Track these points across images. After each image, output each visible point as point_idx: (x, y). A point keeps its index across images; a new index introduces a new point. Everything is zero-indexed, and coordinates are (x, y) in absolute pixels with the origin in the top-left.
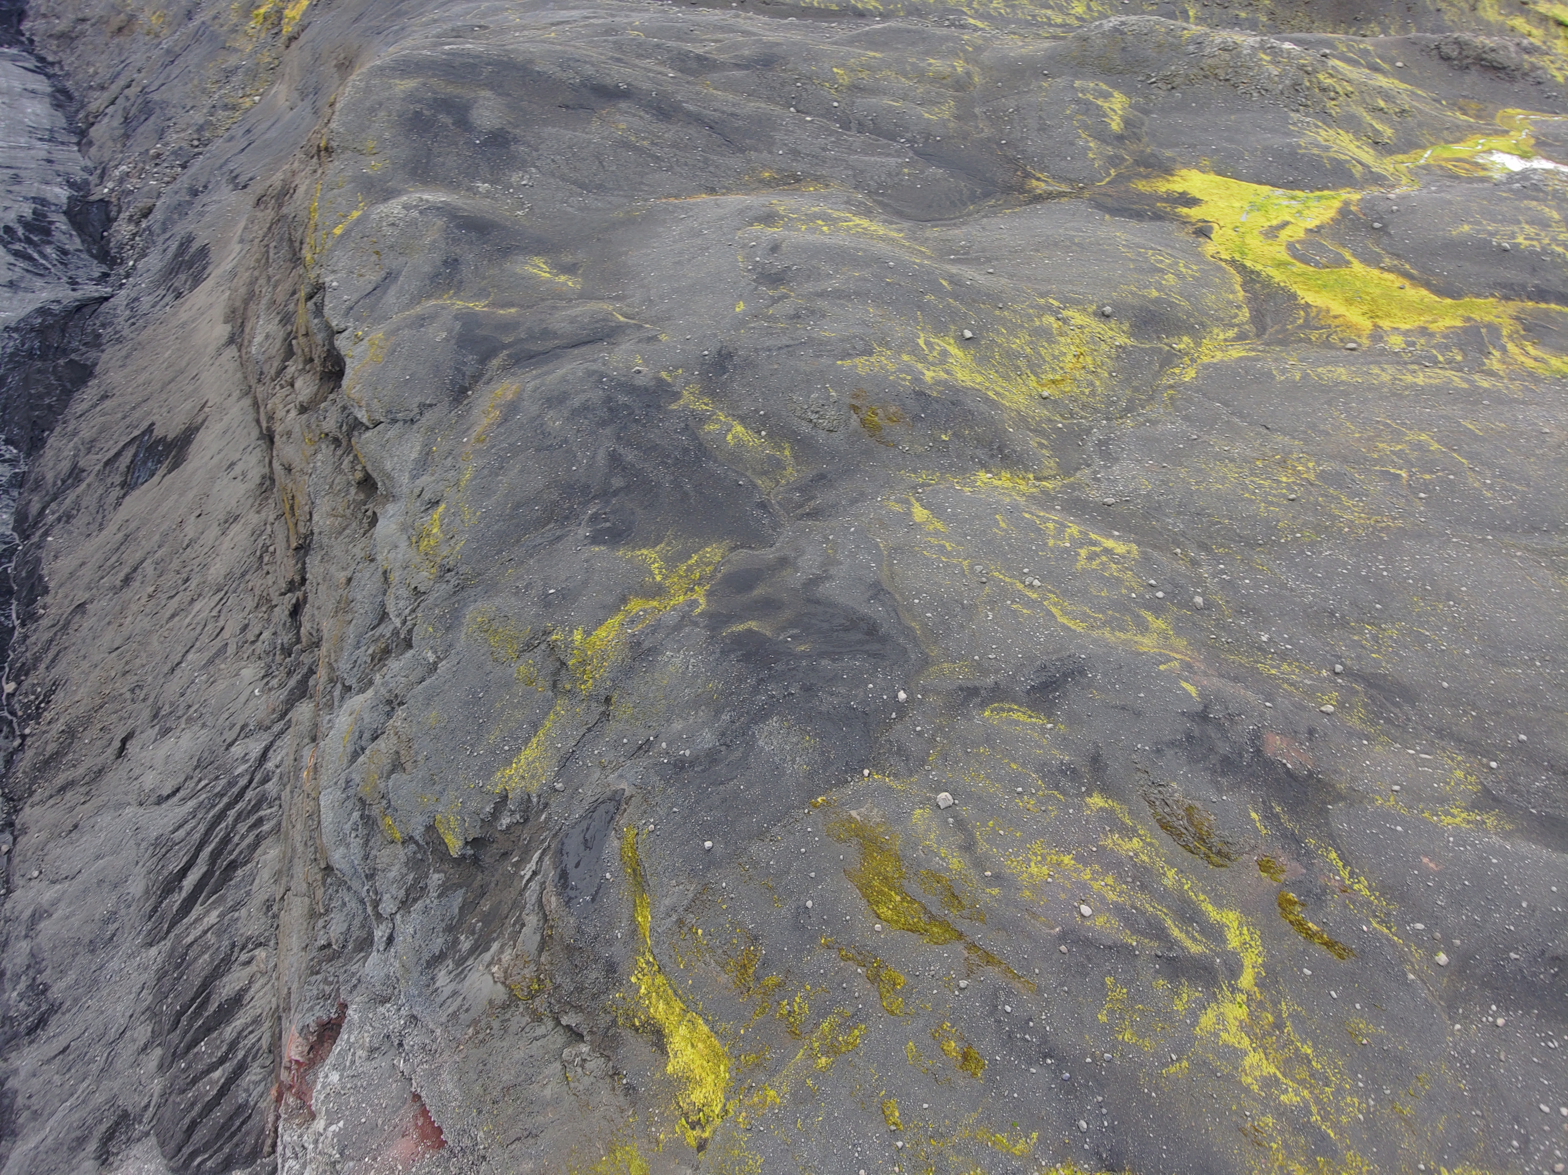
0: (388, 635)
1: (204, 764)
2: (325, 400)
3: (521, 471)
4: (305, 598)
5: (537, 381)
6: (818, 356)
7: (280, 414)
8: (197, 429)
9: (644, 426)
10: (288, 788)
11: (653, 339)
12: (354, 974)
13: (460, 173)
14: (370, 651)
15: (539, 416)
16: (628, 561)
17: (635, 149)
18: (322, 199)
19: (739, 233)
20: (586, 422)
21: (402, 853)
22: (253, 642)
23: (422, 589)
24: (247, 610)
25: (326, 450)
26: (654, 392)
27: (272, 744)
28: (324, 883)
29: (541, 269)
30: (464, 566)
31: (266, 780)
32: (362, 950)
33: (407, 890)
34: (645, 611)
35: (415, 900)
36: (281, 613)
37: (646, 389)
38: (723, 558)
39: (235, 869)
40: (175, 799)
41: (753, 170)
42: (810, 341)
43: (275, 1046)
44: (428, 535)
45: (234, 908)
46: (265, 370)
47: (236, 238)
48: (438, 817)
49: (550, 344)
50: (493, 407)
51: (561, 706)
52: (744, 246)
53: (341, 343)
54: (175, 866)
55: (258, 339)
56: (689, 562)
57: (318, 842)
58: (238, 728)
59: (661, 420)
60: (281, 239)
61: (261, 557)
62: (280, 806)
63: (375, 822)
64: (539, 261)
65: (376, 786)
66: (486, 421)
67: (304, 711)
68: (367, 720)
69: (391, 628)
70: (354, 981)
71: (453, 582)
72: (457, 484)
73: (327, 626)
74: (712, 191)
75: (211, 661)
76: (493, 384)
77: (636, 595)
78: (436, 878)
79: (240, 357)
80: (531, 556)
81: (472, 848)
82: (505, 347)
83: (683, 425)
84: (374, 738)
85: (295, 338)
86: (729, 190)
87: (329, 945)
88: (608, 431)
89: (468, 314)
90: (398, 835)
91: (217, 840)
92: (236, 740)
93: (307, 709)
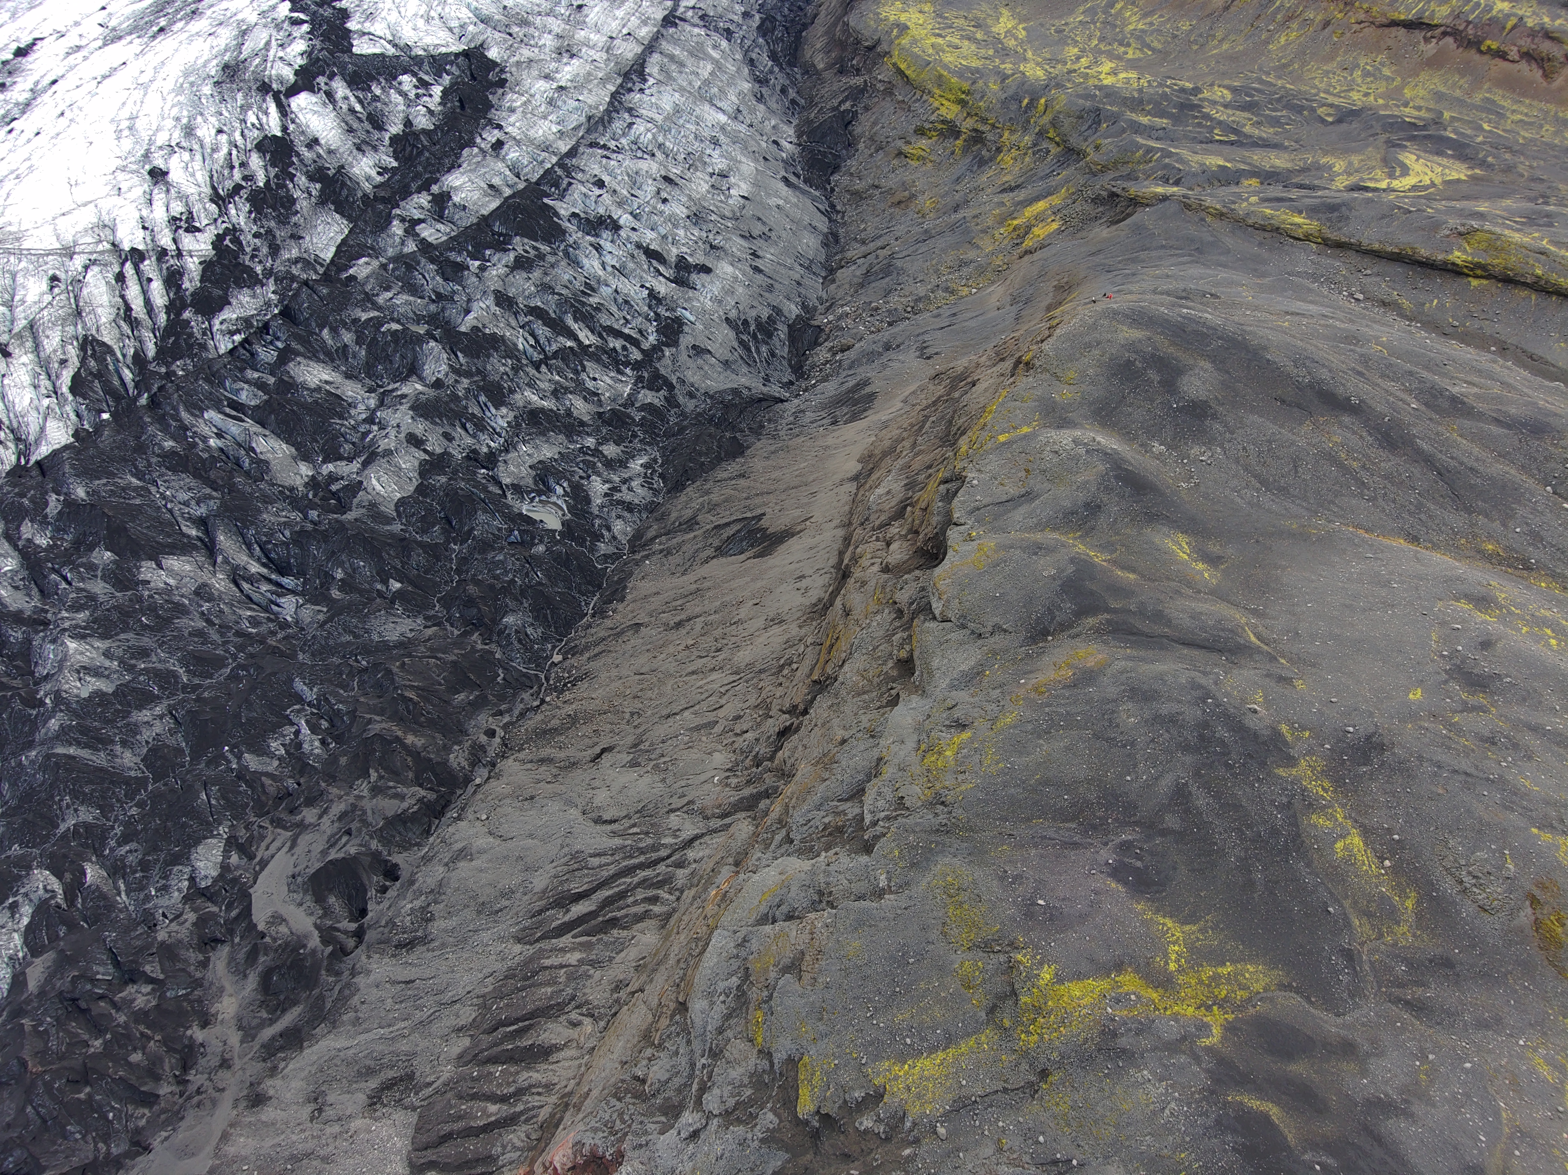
0: (850, 816)
1: (645, 813)
2: (909, 573)
3: (1067, 749)
4: (798, 729)
5: (1130, 664)
6: (1506, 808)
7: (865, 562)
8: (793, 535)
9: (1235, 776)
10: (693, 892)
11: (1285, 681)
12: (646, 1133)
13: (1142, 428)
14: (826, 820)
15: (1115, 701)
16: (1144, 923)
17: (1341, 465)
18: (1002, 404)
19: (1440, 604)
20: (1167, 736)
21: (753, 1062)
22: (737, 735)
23: (908, 804)
24: (748, 704)
25: (887, 615)
26: (1264, 743)
27: (703, 835)
28: (672, 1016)
29: (1181, 548)
30: (960, 811)
31: (680, 865)
32: (665, 1114)
33: (737, 1103)
34: (1139, 997)
35: (739, 1121)
36: (772, 726)
37: (1256, 735)
38: (1265, 990)
39: (614, 926)
40: (609, 828)
41: (1475, 536)
42: (1501, 783)
43: (551, 1126)
44: (940, 753)
45: (594, 964)
46: (872, 518)
47: (902, 397)
48: (806, 1058)
49: (1158, 629)
50: (1068, 665)
51: (987, 1037)
52: (1443, 624)
53: (953, 534)
54: (577, 886)
55: (880, 491)
56: (1220, 970)
57: (690, 972)
58: (685, 800)
59: (1258, 780)
60: (943, 417)
61: (782, 667)
62: (678, 899)
63: (746, 1003)
64: (1183, 539)
65: (766, 970)
66: (1052, 675)
67: (743, 827)
68: (792, 894)
69: (857, 811)
70: (643, 1141)
71: (942, 819)
72: (994, 720)
73: (804, 769)
74: (1414, 539)
75: (698, 728)
76: (1077, 642)
77: (1137, 971)
78: (768, 1118)
79: (856, 494)
80: (1036, 846)
81: (819, 1121)
82: (1108, 610)
83: (1285, 800)
84: (789, 917)
85: (912, 505)
86: (1435, 547)
87: (643, 1081)
88: (1188, 759)
89: (1085, 561)
90: (760, 1040)
91: (616, 890)
92: (678, 809)
93: (746, 830)
